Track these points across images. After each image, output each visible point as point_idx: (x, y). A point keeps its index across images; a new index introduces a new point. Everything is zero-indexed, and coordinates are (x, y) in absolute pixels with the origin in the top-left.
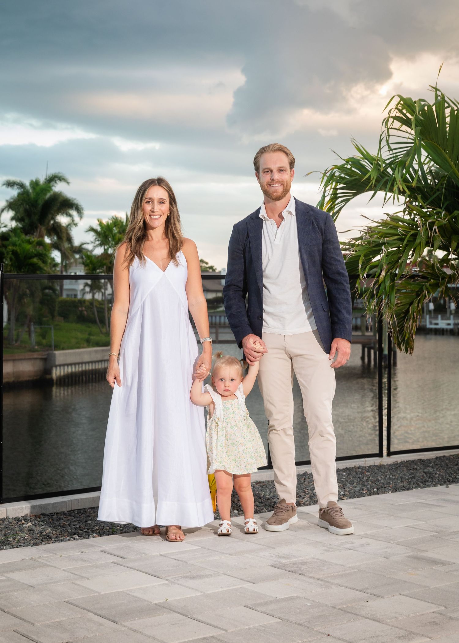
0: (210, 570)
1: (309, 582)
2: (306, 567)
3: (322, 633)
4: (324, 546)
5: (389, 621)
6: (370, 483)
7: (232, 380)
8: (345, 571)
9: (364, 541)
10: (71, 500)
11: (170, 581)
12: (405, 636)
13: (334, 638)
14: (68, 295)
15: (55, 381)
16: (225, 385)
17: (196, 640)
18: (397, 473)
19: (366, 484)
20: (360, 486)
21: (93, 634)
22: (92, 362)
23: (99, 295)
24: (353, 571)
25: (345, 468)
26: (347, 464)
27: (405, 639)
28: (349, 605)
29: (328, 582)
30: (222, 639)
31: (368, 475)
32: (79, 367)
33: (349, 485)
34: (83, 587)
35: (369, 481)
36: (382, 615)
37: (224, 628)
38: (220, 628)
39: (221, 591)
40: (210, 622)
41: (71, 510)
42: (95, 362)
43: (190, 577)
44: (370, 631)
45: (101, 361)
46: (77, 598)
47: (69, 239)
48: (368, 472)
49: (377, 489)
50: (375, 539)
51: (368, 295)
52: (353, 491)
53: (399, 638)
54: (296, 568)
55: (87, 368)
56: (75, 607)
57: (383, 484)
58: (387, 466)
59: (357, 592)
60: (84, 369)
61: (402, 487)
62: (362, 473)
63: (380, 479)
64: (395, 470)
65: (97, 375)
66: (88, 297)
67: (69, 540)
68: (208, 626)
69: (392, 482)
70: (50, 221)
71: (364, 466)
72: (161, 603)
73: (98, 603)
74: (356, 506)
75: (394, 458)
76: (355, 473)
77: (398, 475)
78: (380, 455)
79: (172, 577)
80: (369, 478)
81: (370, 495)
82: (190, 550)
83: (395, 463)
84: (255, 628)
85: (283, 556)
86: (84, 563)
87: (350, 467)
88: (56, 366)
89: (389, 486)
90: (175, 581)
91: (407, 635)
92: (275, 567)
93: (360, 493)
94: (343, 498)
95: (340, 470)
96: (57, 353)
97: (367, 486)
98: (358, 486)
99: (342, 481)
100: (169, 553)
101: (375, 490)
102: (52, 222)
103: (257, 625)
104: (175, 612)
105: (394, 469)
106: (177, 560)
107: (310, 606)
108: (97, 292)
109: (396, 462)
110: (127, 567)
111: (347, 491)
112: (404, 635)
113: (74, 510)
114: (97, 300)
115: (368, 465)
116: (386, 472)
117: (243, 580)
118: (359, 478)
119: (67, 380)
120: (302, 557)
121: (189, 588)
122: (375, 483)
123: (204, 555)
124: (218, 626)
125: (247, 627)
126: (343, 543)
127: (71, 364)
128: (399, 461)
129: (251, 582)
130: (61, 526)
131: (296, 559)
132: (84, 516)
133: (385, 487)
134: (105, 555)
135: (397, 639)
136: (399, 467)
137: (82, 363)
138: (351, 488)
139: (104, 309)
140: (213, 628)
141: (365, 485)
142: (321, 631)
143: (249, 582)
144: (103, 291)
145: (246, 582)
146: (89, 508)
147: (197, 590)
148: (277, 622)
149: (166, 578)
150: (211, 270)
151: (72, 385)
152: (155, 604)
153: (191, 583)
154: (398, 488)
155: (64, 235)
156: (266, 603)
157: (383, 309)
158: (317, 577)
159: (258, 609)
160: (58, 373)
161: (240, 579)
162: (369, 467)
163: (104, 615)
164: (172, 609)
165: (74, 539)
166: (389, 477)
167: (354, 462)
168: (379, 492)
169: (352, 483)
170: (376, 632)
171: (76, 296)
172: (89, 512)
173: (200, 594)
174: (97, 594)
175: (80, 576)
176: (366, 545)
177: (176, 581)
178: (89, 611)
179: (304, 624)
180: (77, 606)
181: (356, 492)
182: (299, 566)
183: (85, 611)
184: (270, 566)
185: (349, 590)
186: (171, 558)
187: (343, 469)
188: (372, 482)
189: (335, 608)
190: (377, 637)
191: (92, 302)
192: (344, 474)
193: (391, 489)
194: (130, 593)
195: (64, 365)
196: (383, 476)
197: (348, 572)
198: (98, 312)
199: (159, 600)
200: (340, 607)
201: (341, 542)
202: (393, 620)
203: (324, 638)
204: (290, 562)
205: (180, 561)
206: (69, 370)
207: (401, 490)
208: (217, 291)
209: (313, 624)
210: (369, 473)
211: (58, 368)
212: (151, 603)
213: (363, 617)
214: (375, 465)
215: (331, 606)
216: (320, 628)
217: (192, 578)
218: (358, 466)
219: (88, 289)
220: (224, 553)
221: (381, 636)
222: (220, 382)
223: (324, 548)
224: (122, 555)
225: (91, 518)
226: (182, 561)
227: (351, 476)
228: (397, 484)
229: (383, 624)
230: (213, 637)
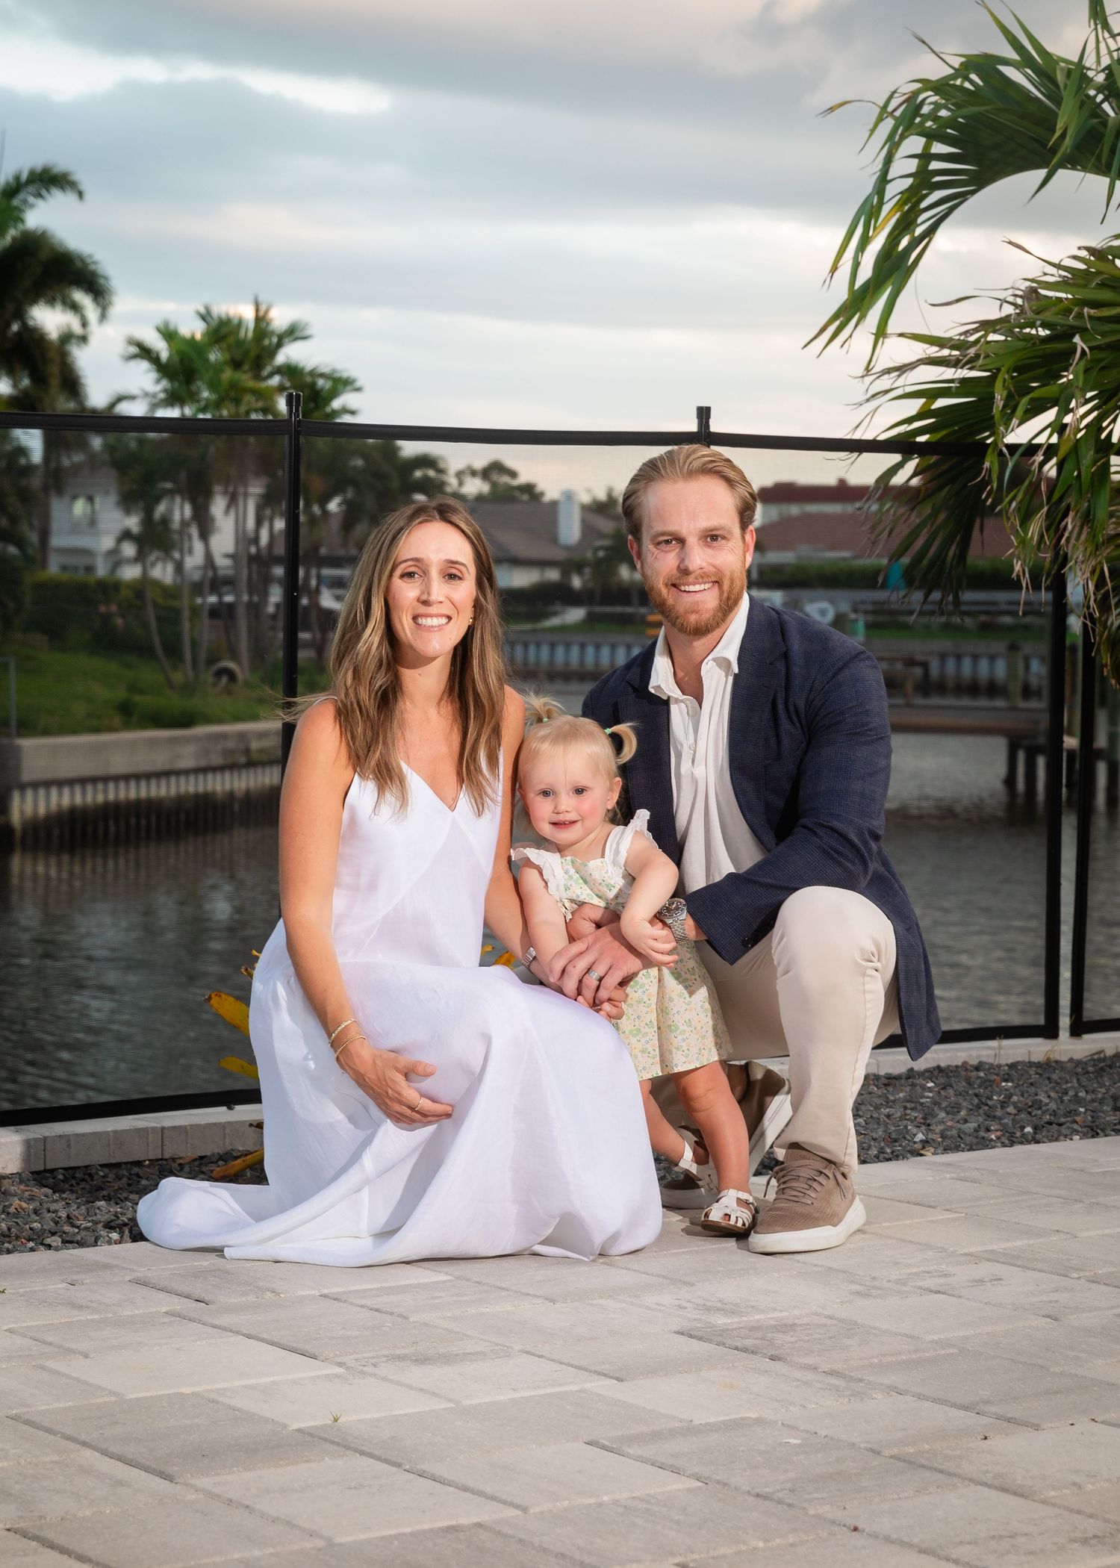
0: (481, 1339)
1: (798, 1380)
2: (793, 1339)
3: (833, 1522)
4: (852, 1282)
5: (1052, 1493)
6: (1011, 1109)
7: (579, 791)
8: (916, 1351)
9: (985, 1269)
10: (45, 1138)
11: (347, 1368)
12: (1104, 1537)
13: (870, 1535)
14: (64, 568)
15: (18, 835)
16: (555, 808)
17: (424, 1532)
18: (1102, 1085)
19: (999, 1113)
20: (980, 1119)
21: (95, 1509)
22: (137, 777)
23: (164, 569)
24: (943, 1352)
25: (934, 1068)
26: (941, 1055)
27: (1104, 1544)
28: (926, 1446)
29: (861, 1380)
30: (510, 1532)
31: (1006, 1090)
32: (95, 793)
33: (942, 1114)
34: (69, 1377)
35: (1008, 1106)
36: (1032, 1478)
37: (519, 1501)
38: (504, 1502)
39: (514, 1400)
40: (471, 1484)
41: (46, 1171)
42: (148, 776)
43: (414, 1358)
44: (991, 1520)
45: (167, 774)
46: (47, 1407)
47: (72, 384)
48: (1006, 1081)
49: (1035, 1128)
50: (1019, 1266)
51: (1020, 497)
52: (954, 1132)
53: (1085, 1541)
54: (758, 1342)
55: (122, 795)
56: (40, 1433)
57: (1054, 1113)
58: (1069, 1065)
59: (954, 1412)
60: (111, 797)
61: (1115, 1125)
62: (987, 1083)
63: (1046, 1100)
64: (1096, 1078)
65: (153, 819)
66: (130, 573)
67: (32, 1250)
68: (468, 1494)
69: (1082, 1110)
70: (8, 325)
71: (996, 1063)
72: (316, 1427)
73: (116, 1423)
74: (962, 1175)
75: (1094, 1041)
76: (964, 1084)
77: (1103, 1090)
78: (1050, 1030)
79: (357, 1356)
80: (1011, 1096)
81: (1012, 1144)
82: (419, 1284)
83: (1096, 1057)
84: (616, 1503)
85: (719, 1305)
86: (76, 1312)
87: (949, 1066)
88: (22, 787)
89: (1076, 1122)
90: (365, 1369)
91: (1111, 1534)
92: (691, 1336)
93: (977, 1137)
94: (922, 1152)
95: (916, 1072)
96: (28, 744)
97: (1000, 1119)
98: (973, 1118)
99: (922, 1104)
100: (350, 1292)
101: (1028, 1130)
102: (15, 327)
103: (626, 1495)
104: (362, 1453)
105: (1093, 1073)
106: (377, 1310)
107: (799, 1445)
108: (157, 559)
109: (1099, 1053)
110: (214, 1326)
111: (937, 1131)
112: (1100, 1534)
113: (52, 1171)
114: (157, 584)
115: (1009, 1062)
116: (1067, 1082)
117: (585, 1370)
118: (976, 1095)
119: (56, 832)
120: (781, 1311)
121: (410, 1387)
122: (1030, 1113)
123: (466, 1298)
124: (496, 1495)
125: (592, 1501)
126: (916, 1274)
127: (70, 782)
128: (1110, 1052)
129: (612, 1378)
130: (8, 1214)
131: (762, 1316)
132: (84, 1189)
133: (1060, 1125)
134: (144, 1291)
135: (1076, 1544)
136: (1110, 1067)
137: (106, 779)
138: (949, 1123)
139: (177, 612)
140: (483, 1499)
141: (995, 1117)
142: (830, 1516)
143: (605, 1375)
144: (177, 555)
145: (596, 1377)
146: (103, 1166)
147: (435, 1394)
148: (690, 1490)
149: (339, 1360)
150: (525, 497)
151: (72, 851)
152: (299, 1430)
153: (418, 1375)
154: (1102, 1127)
155: (55, 369)
156: (656, 1436)
157: (1068, 540)
158: (826, 1367)
159: (631, 1451)
160: (29, 809)
161: (576, 1367)
162: (1012, 1066)
163: (131, 1457)
164: (352, 1445)
165: (49, 1247)
166: (1076, 1095)
167: (962, 1050)
168: (1038, 1137)
169: (953, 1110)
170: (1007, 1524)
171: (90, 569)
172: (103, 1177)
173: (444, 1405)
174: (113, 1399)
175: (61, 1347)
176: (991, 1281)
177: (370, 1369)
178: (84, 1444)
179: (775, 1497)
180: (49, 1431)
181: (965, 1134)
182: (770, 1335)
183: (72, 1445)
184: (675, 1332)
185: (927, 1404)
186: (358, 1306)
187: (927, 1071)
188: (1019, 1111)
189: (879, 1453)
190: (1011, 1537)
191: (141, 588)
192: (930, 1085)
193: (1080, 1129)
194: (221, 1399)
195: (48, 784)
196: (1057, 1092)
197: (927, 1355)
198: (159, 619)
199: (314, 1419)
200: (895, 1451)
201: (909, 1271)
202: (1068, 1492)
203: (839, 1537)
204: (739, 1323)
205: (386, 1313)
206: (64, 799)
207: (1113, 1133)
208: (542, 564)
209: (807, 1496)
210: (1010, 1084)
211: (29, 793)
212: (285, 1426)
213: (971, 1480)
214: (1029, 1062)
215: (866, 1449)
216: (827, 1508)
217: (421, 1360)
218: (975, 1062)
219: (129, 550)
220: (528, 1294)
221: (1026, 1534)
222: (540, 799)
223: (855, 1287)
224: (198, 1293)
225: (105, 1193)
226: (392, 1314)
227: (951, 1091)
228: (1102, 1114)
229: (1034, 1501)
230: (479, 1525)
